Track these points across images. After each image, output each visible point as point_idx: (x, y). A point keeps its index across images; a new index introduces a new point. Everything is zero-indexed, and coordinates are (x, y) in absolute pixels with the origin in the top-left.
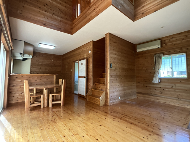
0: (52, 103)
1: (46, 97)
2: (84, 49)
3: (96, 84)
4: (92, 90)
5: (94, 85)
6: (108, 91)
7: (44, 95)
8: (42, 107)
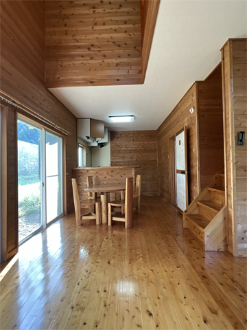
0: (112, 219)
1: (104, 208)
2: (183, 108)
3: (209, 189)
4: (198, 203)
5: (205, 191)
6: (232, 212)
7: (101, 203)
8: (98, 223)
